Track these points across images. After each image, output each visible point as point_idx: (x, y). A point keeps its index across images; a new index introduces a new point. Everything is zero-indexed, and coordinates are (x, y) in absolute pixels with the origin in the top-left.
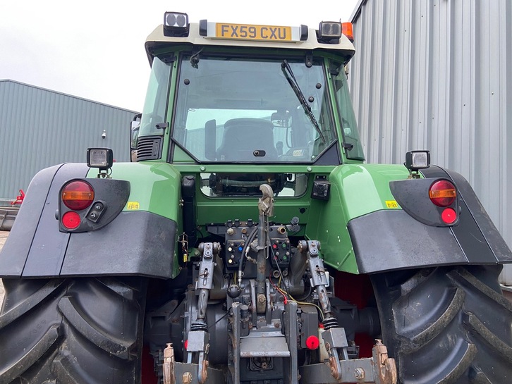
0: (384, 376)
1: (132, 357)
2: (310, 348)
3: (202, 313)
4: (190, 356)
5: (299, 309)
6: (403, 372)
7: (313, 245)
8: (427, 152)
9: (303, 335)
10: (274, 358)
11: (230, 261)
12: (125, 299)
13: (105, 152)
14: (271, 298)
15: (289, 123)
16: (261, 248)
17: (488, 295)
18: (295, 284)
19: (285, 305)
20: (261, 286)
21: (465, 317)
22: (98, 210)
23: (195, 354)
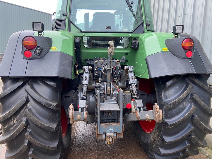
0: (157, 116)
1: (57, 109)
2: (128, 108)
3: (84, 94)
4: (80, 109)
5: (124, 93)
6: (165, 116)
7: (131, 68)
8: (182, 26)
9: (125, 103)
10: (114, 111)
11: (96, 74)
12: (53, 87)
13: (40, 24)
14: (113, 89)
15: (122, 17)
16: (109, 69)
17: (203, 87)
18: (122, 84)
19: (118, 92)
20: (108, 84)
21: (192, 95)
22: (39, 50)
23: (82, 109)
